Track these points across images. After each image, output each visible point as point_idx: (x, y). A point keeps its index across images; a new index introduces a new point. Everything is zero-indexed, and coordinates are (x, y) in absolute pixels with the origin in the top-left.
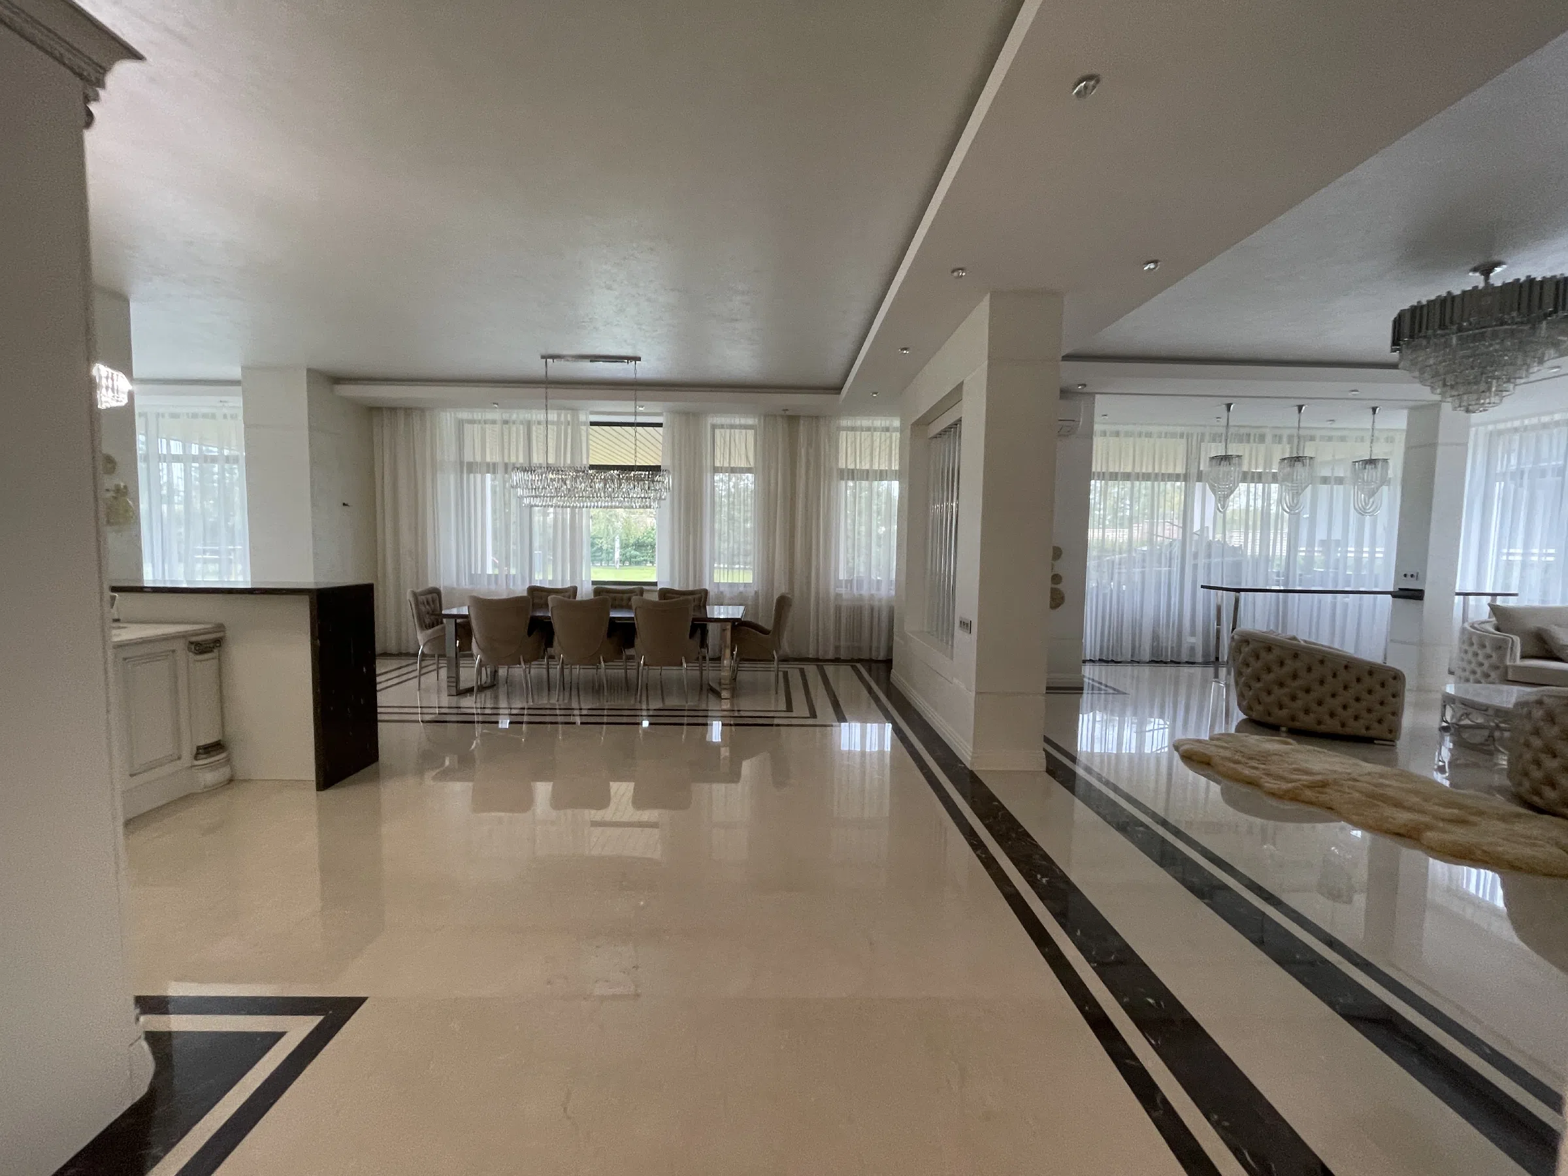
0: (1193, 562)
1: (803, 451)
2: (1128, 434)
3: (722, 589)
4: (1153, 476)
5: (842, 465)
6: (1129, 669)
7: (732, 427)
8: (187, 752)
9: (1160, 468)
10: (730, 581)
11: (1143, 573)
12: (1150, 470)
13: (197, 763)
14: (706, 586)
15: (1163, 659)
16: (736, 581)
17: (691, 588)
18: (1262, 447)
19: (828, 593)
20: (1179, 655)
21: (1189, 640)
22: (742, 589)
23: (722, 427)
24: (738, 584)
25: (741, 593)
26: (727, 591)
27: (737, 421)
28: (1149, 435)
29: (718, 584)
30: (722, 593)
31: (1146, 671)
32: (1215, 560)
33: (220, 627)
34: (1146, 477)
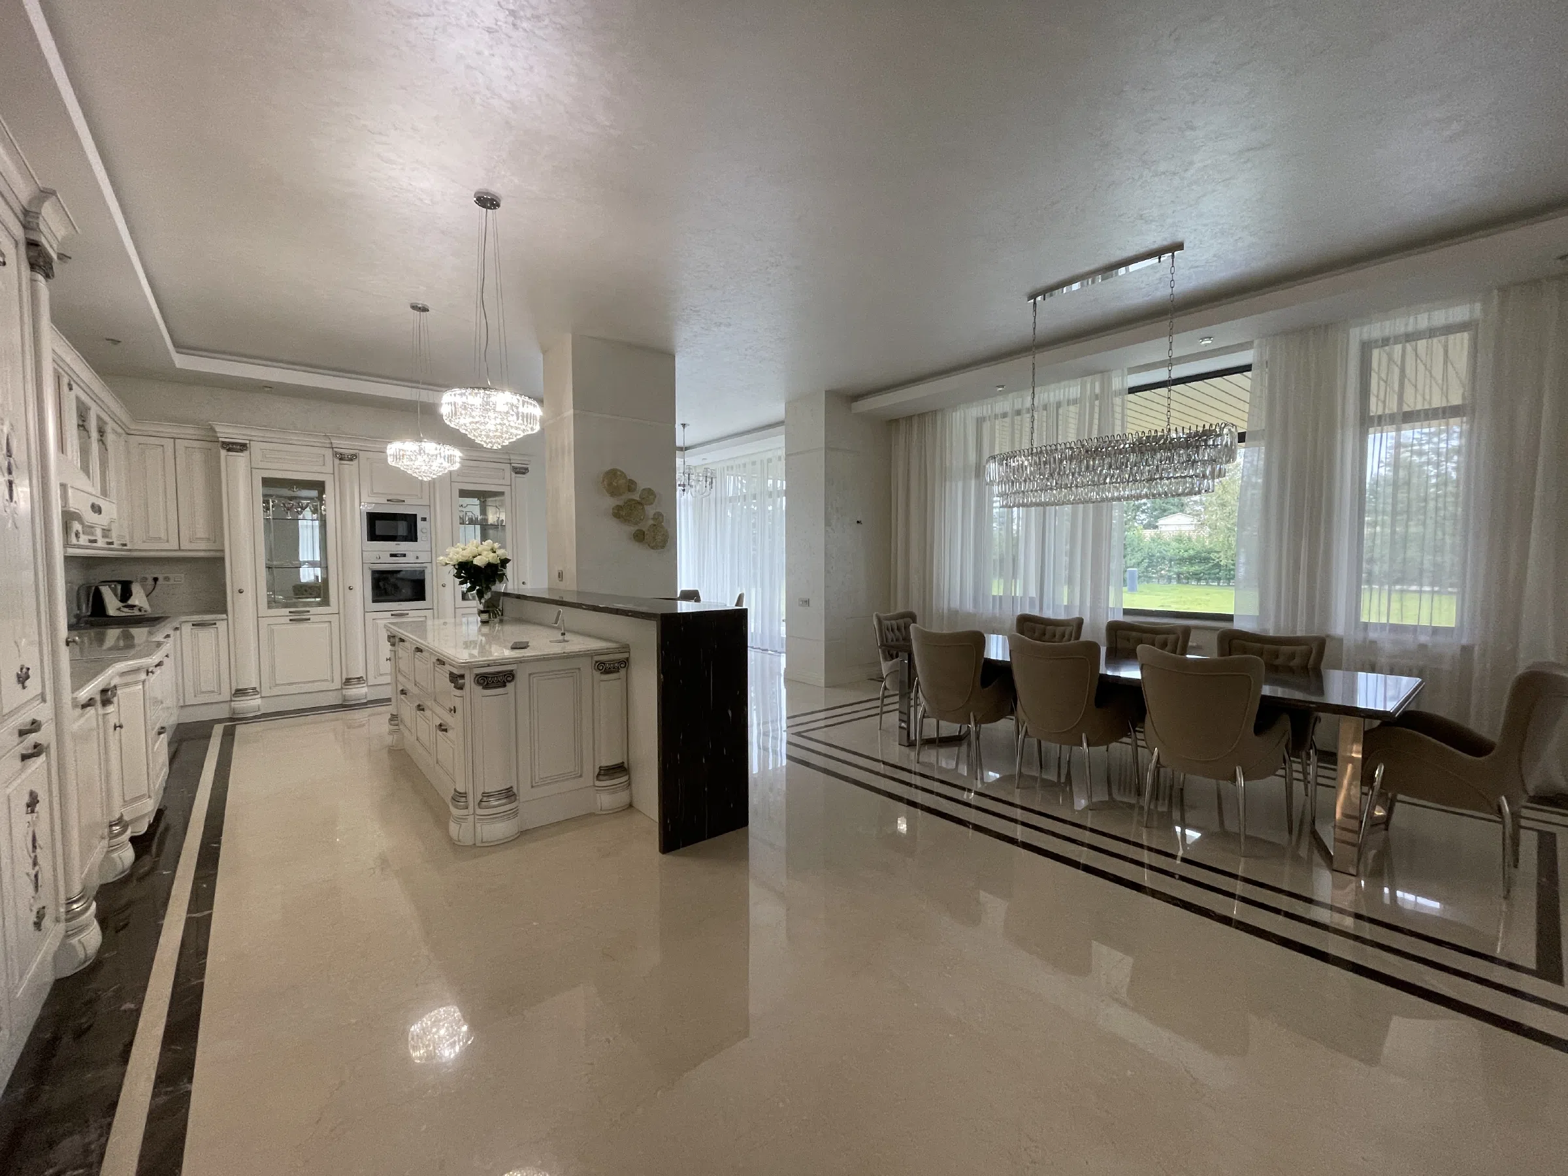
3: (1372, 635)
7: (1410, 337)
8: (590, 771)
10: (1393, 621)
13: (598, 783)
14: (1339, 627)
16: (1410, 621)
17: (1300, 632)
22: (1423, 639)
23: (1385, 342)
24: (1415, 629)
25: (1423, 646)
26: (1386, 642)
27: (1423, 321)
29: (1366, 625)
30: (1373, 642)
33: (626, 648)
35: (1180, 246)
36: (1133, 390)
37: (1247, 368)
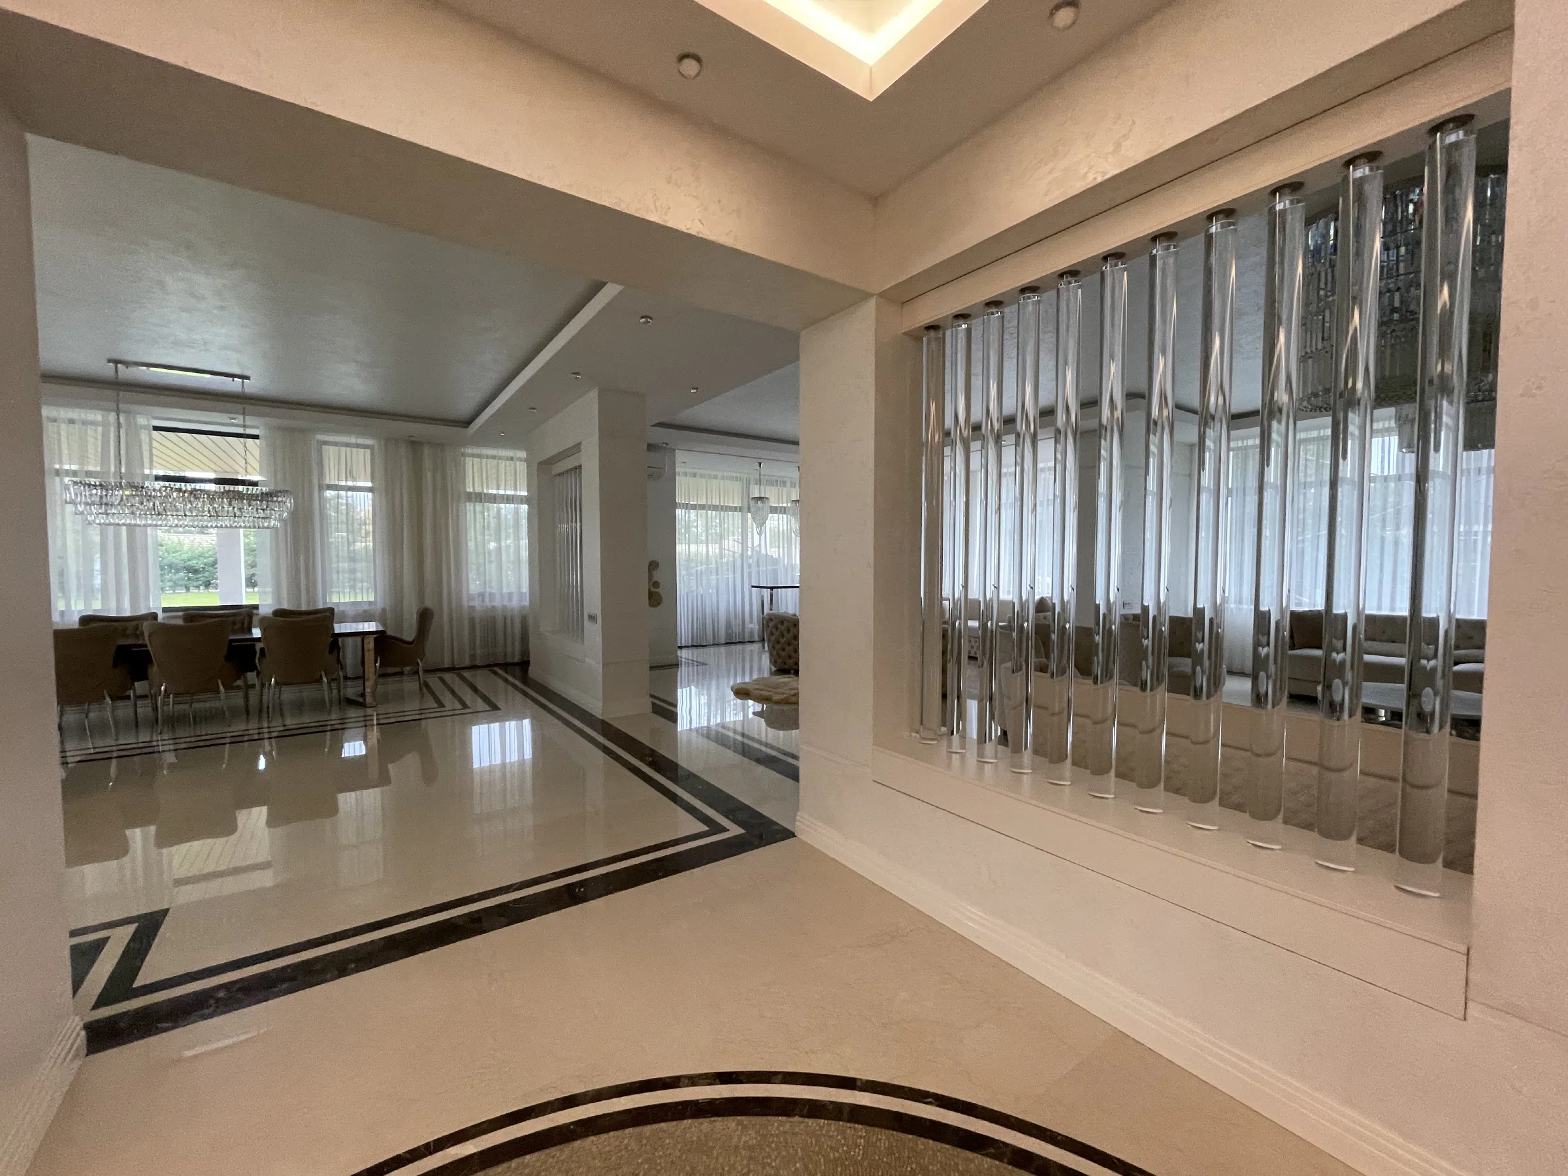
0: (748, 570)
1: (429, 475)
2: (702, 476)
4: (720, 507)
5: (469, 489)
6: (712, 650)
7: (348, 445)
9: (724, 503)
11: (718, 579)
12: (718, 504)
15: (734, 641)
18: (785, 489)
19: (461, 606)
20: (744, 637)
21: (749, 626)
23: (333, 444)
26: (354, 609)
27: (352, 440)
28: (716, 477)
30: (347, 611)
31: (723, 649)
32: (763, 568)
34: (715, 508)
35: (248, 378)
36: (156, 428)
37: (256, 437)
